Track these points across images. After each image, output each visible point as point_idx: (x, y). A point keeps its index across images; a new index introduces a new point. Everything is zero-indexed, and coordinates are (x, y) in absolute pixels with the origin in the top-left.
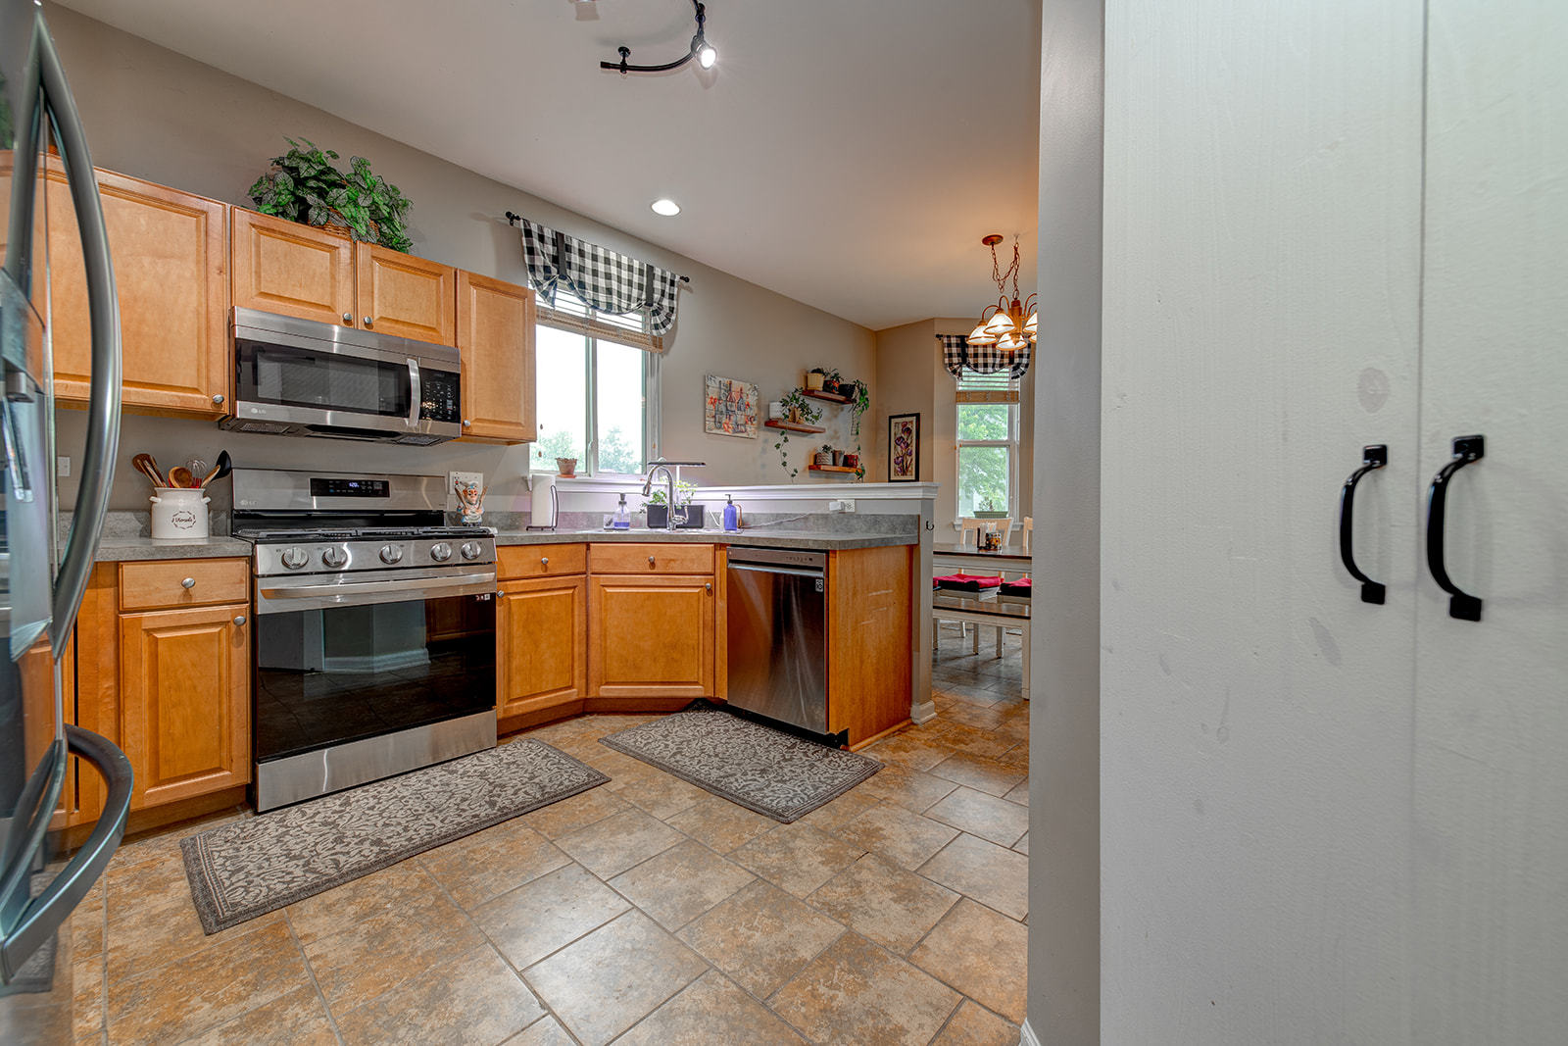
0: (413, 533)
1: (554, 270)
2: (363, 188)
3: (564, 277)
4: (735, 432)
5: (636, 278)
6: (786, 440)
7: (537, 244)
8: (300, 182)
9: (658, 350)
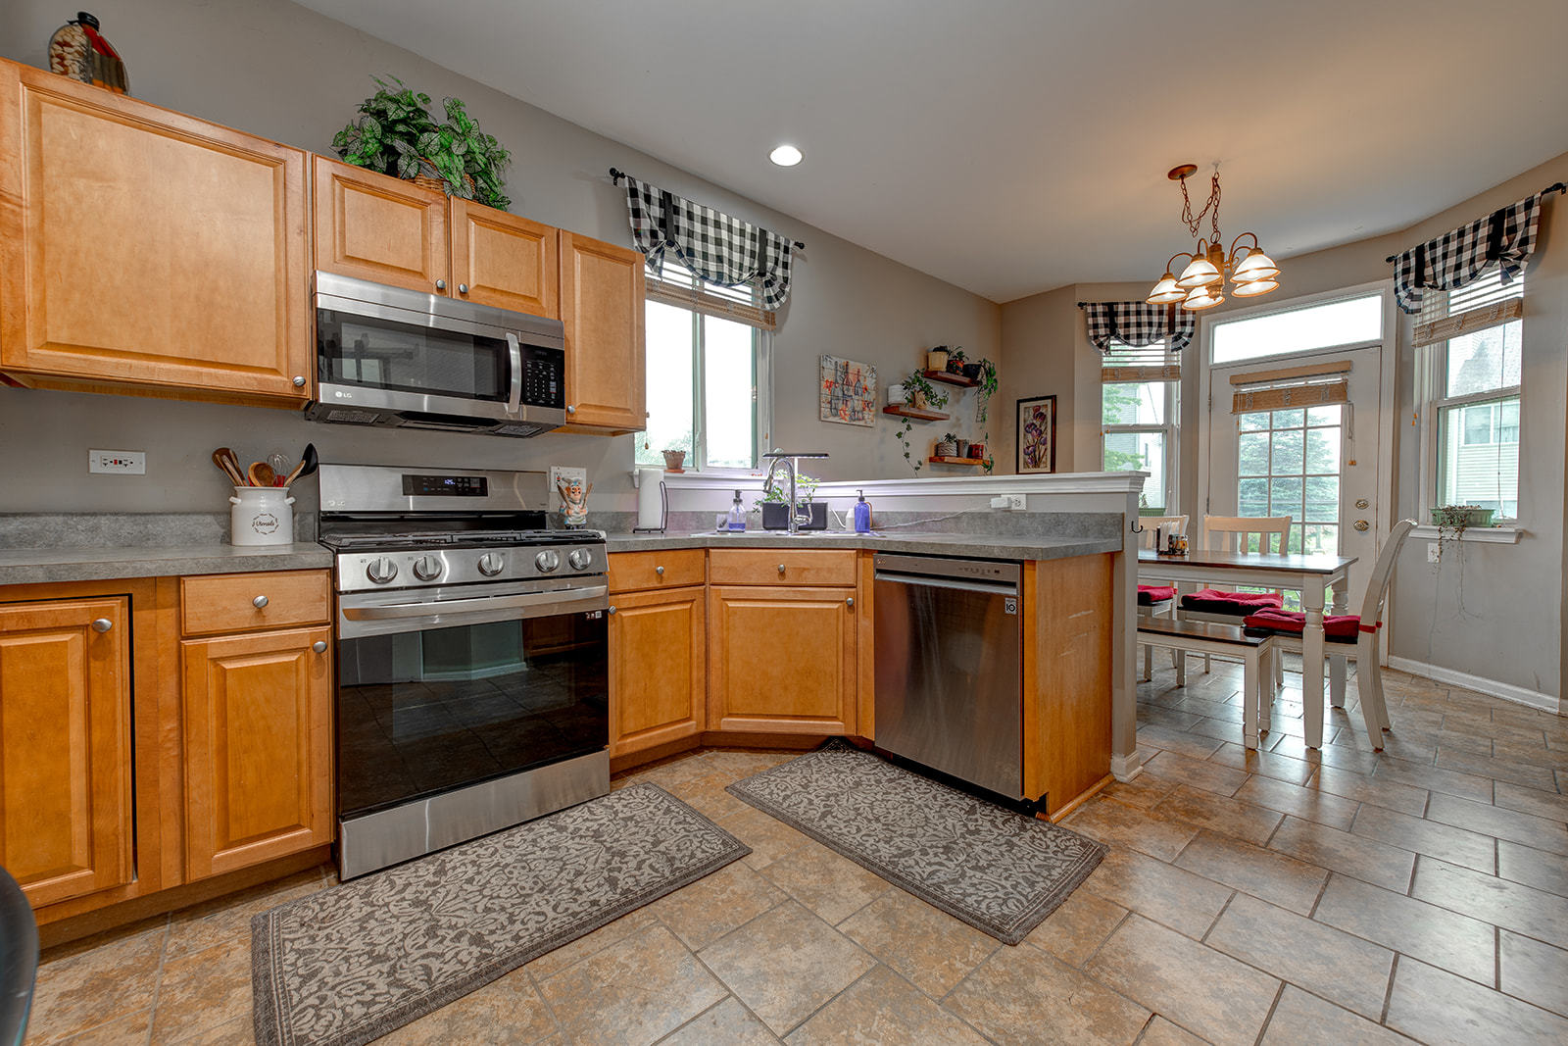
0: (515, 538)
1: (661, 235)
2: (458, 134)
3: (671, 243)
4: (851, 419)
5: (748, 245)
6: (909, 428)
7: (642, 205)
8: (389, 128)
9: (770, 327)
